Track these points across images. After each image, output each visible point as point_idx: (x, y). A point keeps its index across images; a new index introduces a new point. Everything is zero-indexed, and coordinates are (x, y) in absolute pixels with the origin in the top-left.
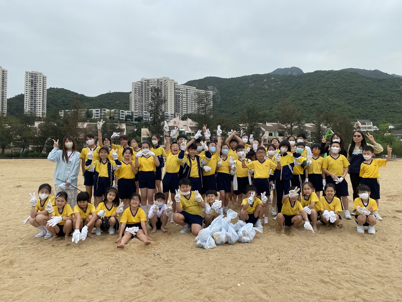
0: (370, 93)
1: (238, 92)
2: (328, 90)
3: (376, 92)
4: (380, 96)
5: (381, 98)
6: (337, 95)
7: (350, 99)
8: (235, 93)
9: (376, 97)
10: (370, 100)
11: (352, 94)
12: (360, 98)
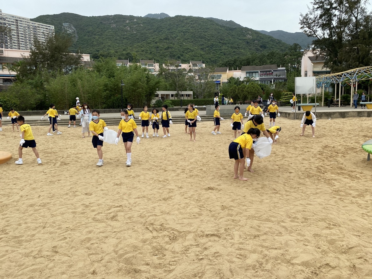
0: (221, 40)
1: (97, 32)
2: (185, 35)
3: (226, 39)
4: (229, 43)
5: (230, 45)
6: (192, 40)
7: (203, 45)
8: (95, 33)
9: (226, 44)
10: (221, 47)
11: (206, 40)
12: (212, 44)
